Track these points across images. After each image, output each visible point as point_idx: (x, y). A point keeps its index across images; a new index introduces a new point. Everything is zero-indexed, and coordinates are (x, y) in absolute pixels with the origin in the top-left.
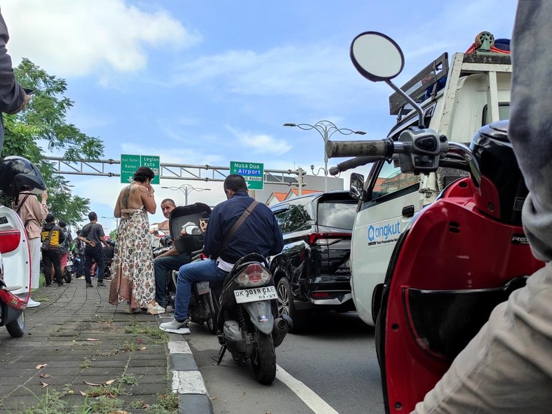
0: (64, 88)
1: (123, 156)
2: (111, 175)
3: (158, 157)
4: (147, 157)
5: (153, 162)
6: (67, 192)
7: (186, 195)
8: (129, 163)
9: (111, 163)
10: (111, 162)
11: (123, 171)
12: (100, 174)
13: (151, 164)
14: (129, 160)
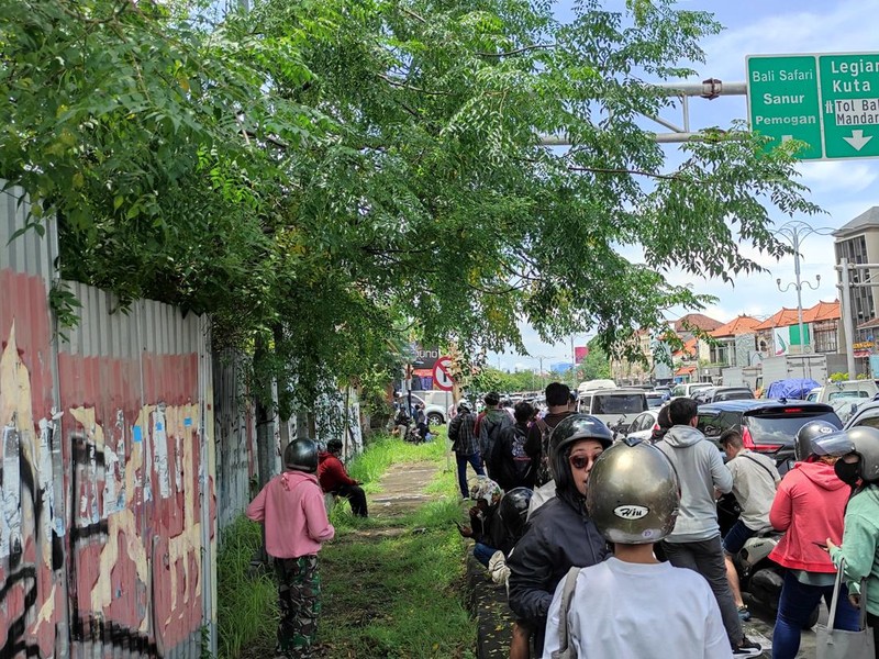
1: (755, 63)
4: (839, 59)
5: (862, 77)
7: (796, 245)
8: (779, 88)
9: (711, 95)
10: (712, 91)
11: (759, 119)
12: (677, 135)
13: (856, 83)
14: (777, 76)
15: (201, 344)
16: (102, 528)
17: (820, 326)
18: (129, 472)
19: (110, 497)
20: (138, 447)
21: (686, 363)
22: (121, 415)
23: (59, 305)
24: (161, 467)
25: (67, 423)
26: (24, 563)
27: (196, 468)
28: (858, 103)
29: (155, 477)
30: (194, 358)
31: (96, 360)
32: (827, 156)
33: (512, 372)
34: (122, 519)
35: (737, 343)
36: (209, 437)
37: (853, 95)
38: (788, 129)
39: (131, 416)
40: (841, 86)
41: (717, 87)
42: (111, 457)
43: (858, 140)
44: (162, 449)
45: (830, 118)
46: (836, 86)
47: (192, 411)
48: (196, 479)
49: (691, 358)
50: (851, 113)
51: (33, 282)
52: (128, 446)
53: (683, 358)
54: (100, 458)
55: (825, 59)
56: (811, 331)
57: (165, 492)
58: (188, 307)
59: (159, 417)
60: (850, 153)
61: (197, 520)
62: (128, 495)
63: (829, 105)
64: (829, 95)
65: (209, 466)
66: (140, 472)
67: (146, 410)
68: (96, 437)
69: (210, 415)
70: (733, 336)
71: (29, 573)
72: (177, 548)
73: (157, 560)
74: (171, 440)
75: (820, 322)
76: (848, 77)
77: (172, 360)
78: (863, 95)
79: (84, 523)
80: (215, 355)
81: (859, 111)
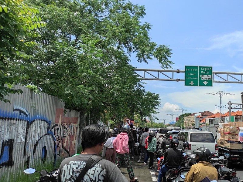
0: (144, 13)
1: (186, 67)
2: (178, 80)
3: (211, 67)
4: (203, 67)
5: (207, 71)
6: (142, 88)
7: (221, 97)
8: (190, 72)
9: (178, 72)
10: (178, 71)
11: (187, 77)
12: (171, 79)
13: (206, 72)
14: (191, 70)
15: (79, 116)
16: (66, 137)
17: (237, 117)
18: (69, 131)
19: (67, 134)
20: (70, 128)
21: (203, 124)
22: (69, 124)
23: (65, 111)
24: (72, 131)
25: (64, 124)
26: (59, 138)
27: (76, 132)
28: (206, 76)
29: (71, 132)
30: (78, 117)
31: (67, 118)
32: (199, 85)
33: (158, 123)
34: (68, 136)
35: (216, 120)
36: (78, 128)
37: (205, 74)
38: (192, 80)
39: (70, 124)
40: (203, 72)
41: (179, 71)
42: (67, 129)
43: (205, 83)
44: (72, 129)
45: (200, 78)
46: (202, 72)
47: (76, 124)
48: (76, 134)
49: (204, 123)
50: (204, 78)
51: (63, 109)
52: (69, 128)
53: (202, 123)
54: (66, 129)
55: (200, 67)
56: (235, 118)
57: (72, 134)
58: (77, 111)
59: (73, 125)
60: (204, 85)
61: (76, 139)
62: (68, 134)
63: (200, 76)
64: (200, 74)
65: (78, 133)
66: (70, 131)
67: (71, 124)
68: (66, 126)
69: (79, 125)
70: (215, 118)
71: (60, 139)
72: (73, 142)
73: (71, 143)
74: (74, 128)
75: (237, 116)
76: (204, 71)
77: (75, 118)
78: (207, 74)
79: (64, 136)
80: (80, 117)
81: (206, 77)
